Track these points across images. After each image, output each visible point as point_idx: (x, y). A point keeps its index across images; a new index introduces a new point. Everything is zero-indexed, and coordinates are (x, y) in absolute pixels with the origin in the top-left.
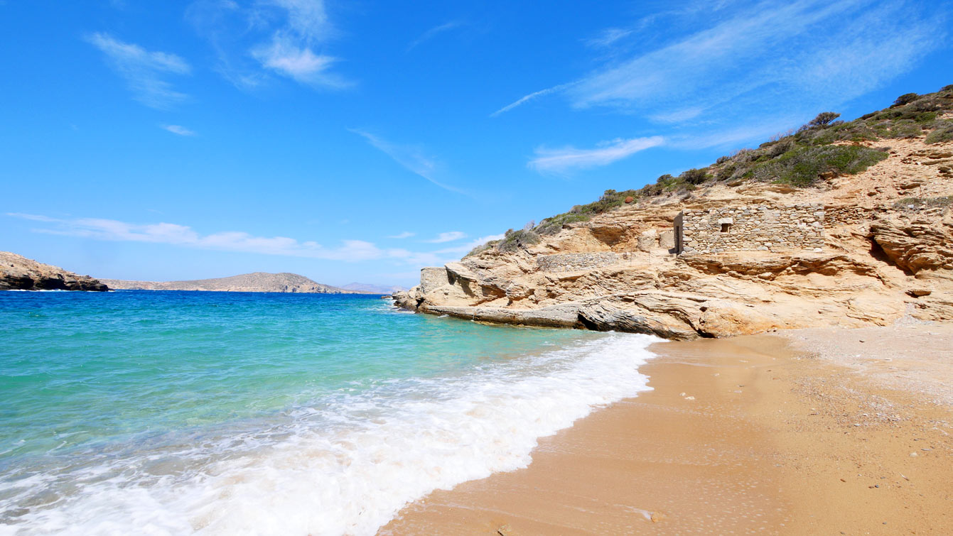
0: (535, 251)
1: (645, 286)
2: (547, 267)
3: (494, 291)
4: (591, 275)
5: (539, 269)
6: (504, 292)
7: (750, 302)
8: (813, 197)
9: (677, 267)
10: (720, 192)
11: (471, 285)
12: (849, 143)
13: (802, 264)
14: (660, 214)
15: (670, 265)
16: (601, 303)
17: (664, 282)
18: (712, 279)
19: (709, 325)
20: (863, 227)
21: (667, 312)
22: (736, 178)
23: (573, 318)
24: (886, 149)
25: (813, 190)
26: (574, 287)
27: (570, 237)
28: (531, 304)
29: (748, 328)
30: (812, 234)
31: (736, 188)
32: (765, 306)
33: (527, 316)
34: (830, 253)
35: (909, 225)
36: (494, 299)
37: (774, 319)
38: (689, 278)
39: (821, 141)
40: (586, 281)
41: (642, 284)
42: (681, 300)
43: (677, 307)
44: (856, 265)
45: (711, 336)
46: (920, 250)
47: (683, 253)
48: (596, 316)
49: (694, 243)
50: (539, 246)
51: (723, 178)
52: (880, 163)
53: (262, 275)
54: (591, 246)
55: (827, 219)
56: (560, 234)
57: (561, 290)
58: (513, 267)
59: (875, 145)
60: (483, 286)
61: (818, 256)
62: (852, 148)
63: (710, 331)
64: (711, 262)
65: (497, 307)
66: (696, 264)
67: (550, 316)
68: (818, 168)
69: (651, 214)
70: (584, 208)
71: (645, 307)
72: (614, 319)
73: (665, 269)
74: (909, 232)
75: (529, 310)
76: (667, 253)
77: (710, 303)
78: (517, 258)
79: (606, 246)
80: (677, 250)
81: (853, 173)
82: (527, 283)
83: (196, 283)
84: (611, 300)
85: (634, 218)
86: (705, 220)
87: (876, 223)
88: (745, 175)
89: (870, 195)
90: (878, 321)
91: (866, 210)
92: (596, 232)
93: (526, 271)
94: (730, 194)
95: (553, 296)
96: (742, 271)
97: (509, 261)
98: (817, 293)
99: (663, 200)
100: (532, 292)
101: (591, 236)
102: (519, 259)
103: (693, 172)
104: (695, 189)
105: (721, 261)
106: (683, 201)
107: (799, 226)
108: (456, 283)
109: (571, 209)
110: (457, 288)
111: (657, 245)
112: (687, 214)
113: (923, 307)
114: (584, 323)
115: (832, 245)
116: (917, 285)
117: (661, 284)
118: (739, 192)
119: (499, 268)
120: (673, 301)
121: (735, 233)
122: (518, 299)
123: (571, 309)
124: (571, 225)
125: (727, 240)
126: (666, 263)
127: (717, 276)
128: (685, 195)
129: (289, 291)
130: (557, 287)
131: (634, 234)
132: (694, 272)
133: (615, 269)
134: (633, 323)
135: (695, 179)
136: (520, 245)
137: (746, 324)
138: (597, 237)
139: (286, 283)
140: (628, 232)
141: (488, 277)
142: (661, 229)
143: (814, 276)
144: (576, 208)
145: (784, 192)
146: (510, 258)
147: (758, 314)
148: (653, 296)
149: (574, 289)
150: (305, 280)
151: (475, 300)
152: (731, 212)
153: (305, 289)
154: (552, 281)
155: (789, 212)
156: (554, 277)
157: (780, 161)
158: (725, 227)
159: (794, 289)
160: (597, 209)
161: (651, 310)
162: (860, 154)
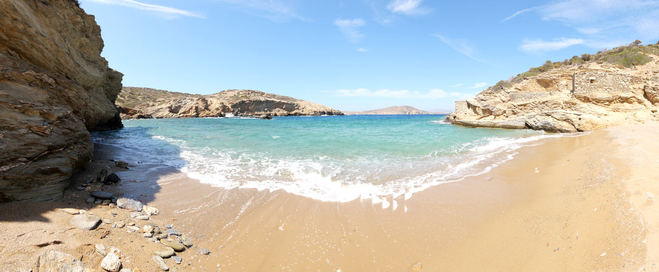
0: (509, 91)
1: (557, 108)
2: (513, 99)
3: (488, 112)
4: (533, 103)
5: (510, 100)
6: (492, 112)
7: (599, 115)
8: (630, 72)
9: (571, 99)
10: (594, 66)
11: (477, 109)
12: (643, 53)
13: (622, 99)
14: (569, 74)
15: (568, 98)
16: (536, 117)
17: (565, 106)
18: (585, 105)
19: (581, 126)
20: (642, 86)
21: (565, 120)
22: (601, 60)
23: (523, 124)
24: (652, 58)
25: (630, 69)
26: (525, 109)
27: (526, 84)
28: (505, 118)
29: (597, 127)
30: (626, 86)
31: (600, 65)
32: (605, 117)
33: (501, 124)
34: (631, 95)
35: (654, 86)
36: (488, 116)
37: (607, 122)
38: (575, 104)
39: (634, 50)
40: (531, 106)
41: (556, 107)
42: (571, 114)
43: (569, 118)
44: (639, 100)
45: (582, 131)
46: (656, 96)
47: (575, 92)
48: (533, 123)
49: (579, 88)
50: (511, 88)
51: (596, 59)
52: (650, 62)
53: (396, 107)
54: (537, 88)
55: (632, 81)
56: (522, 82)
57: (519, 111)
58: (498, 99)
59: (650, 56)
60: (482, 109)
61: (627, 96)
62: (642, 55)
63: (581, 129)
64: (585, 97)
65: (489, 120)
66: (579, 98)
67: (512, 124)
68: (632, 61)
69: (565, 73)
70: (535, 69)
71: (556, 118)
72: (542, 124)
73: (566, 100)
74: (654, 89)
75: (503, 121)
76: (569, 92)
77: (583, 116)
78: (500, 95)
79: (544, 89)
80: (572, 91)
81: (642, 65)
82: (502, 107)
83: (371, 111)
84: (541, 115)
85: (557, 75)
86: (584, 76)
87: (646, 84)
88: (604, 59)
89: (646, 74)
90: (642, 122)
91: (644, 79)
92: (539, 81)
93: (504, 102)
94: (598, 67)
95: (515, 114)
96: (598, 101)
97: (496, 97)
98: (626, 111)
99: (572, 67)
100: (505, 112)
101: (537, 83)
102: (502, 95)
103: (585, 55)
104: (585, 63)
105: (589, 96)
106: (579, 68)
107: (622, 82)
108: (470, 108)
109: (528, 70)
110: (471, 111)
111: (566, 88)
112: (576, 74)
113: (655, 116)
114: (527, 126)
115: (632, 92)
116: (654, 108)
117: (564, 107)
118: (601, 66)
119: (491, 100)
120: (568, 115)
121: (596, 84)
122: (498, 115)
123: (522, 120)
124: (527, 78)
125: (593, 87)
126: (568, 97)
127: (587, 103)
128: (580, 66)
129: (407, 114)
130: (517, 109)
131: (556, 83)
132: (578, 102)
133: (544, 100)
134: (550, 126)
135: (586, 59)
136: (502, 88)
137: (597, 125)
138: (540, 84)
139: (406, 110)
140: (553, 81)
141: (485, 105)
142: (569, 80)
143: (625, 104)
144: (531, 69)
145: (620, 68)
146: (497, 95)
147: (601, 121)
148: (560, 112)
149: (525, 110)
150: (413, 109)
151: (479, 116)
152: (595, 74)
153: (414, 112)
154: (515, 106)
155: (619, 76)
156: (516, 104)
157: (620, 55)
158: (592, 81)
159: (619, 109)
160: (541, 70)
161: (558, 120)
162: (645, 58)
